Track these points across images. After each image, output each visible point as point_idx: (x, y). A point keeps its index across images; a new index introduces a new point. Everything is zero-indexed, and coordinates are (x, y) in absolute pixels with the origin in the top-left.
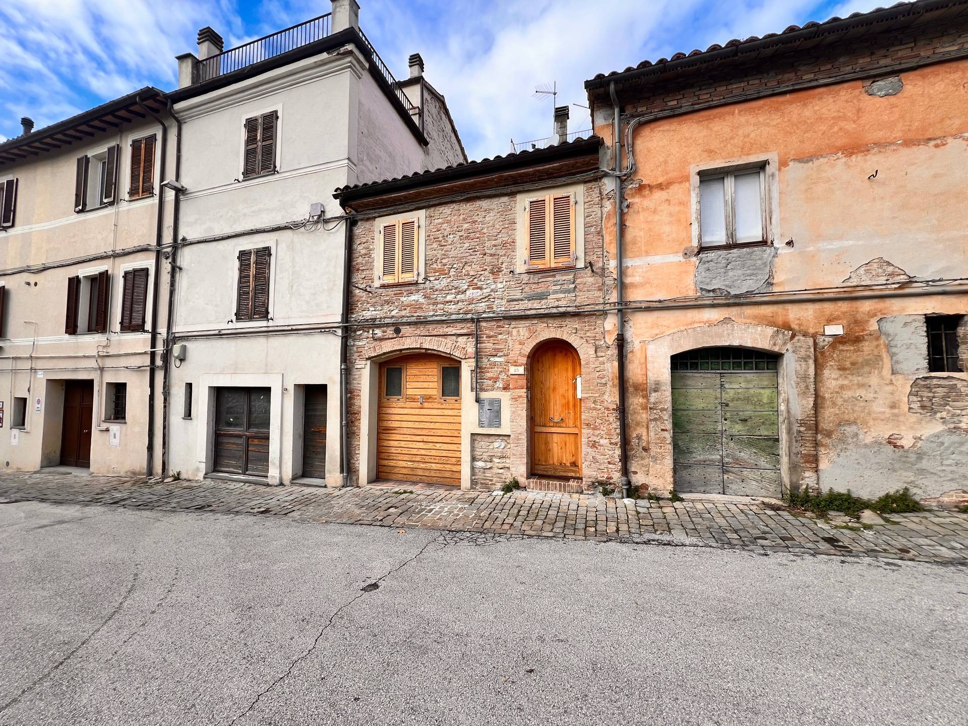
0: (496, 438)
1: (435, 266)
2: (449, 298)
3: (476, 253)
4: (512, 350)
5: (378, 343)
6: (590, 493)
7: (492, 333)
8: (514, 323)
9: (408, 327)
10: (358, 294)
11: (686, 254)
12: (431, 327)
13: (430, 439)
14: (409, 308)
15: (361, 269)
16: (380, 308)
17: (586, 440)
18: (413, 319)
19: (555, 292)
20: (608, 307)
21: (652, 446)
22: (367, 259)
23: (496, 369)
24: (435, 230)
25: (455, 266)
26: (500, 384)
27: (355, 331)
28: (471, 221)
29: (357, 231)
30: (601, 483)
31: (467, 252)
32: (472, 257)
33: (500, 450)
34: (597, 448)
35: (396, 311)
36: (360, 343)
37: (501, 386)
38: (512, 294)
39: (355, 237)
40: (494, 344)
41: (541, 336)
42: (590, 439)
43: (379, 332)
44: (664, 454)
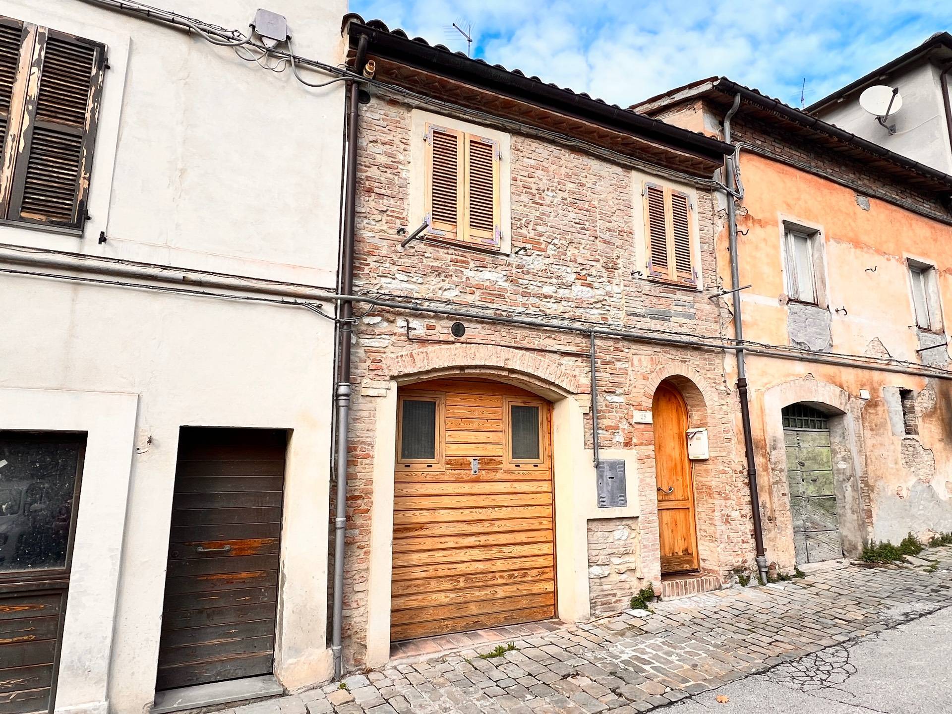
0: (618, 523)
1: (524, 231)
2: (547, 290)
3: (586, 232)
4: (635, 387)
5: (415, 348)
6: (728, 586)
7: (608, 358)
8: (634, 347)
9: (479, 326)
10: (371, 240)
11: (781, 301)
12: (520, 333)
13: (491, 540)
14: (478, 293)
15: (376, 190)
16: (420, 280)
17: (719, 514)
18: (489, 313)
19: (678, 314)
20: (726, 343)
21: (777, 514)
22: (388, 175)
23: (614, 413)
24: (526, 174)
25: (556, 241)
26: (620, 438)
27: (363, 315)
28: (577, 181)
29: (368, 114)
30: (737, 571)
31: (572, 226)
32: (580, 236)
33: (622, 543)
34: (730, 523)
35: (456, 292)
36: (374, 343)
37: (622, 440)
38: (631, 305)
39: (364, 125)
40: (611, 374)
41: (666, 370)
42: (723, 512)
43: (419, 327)
44: (786, 523)
